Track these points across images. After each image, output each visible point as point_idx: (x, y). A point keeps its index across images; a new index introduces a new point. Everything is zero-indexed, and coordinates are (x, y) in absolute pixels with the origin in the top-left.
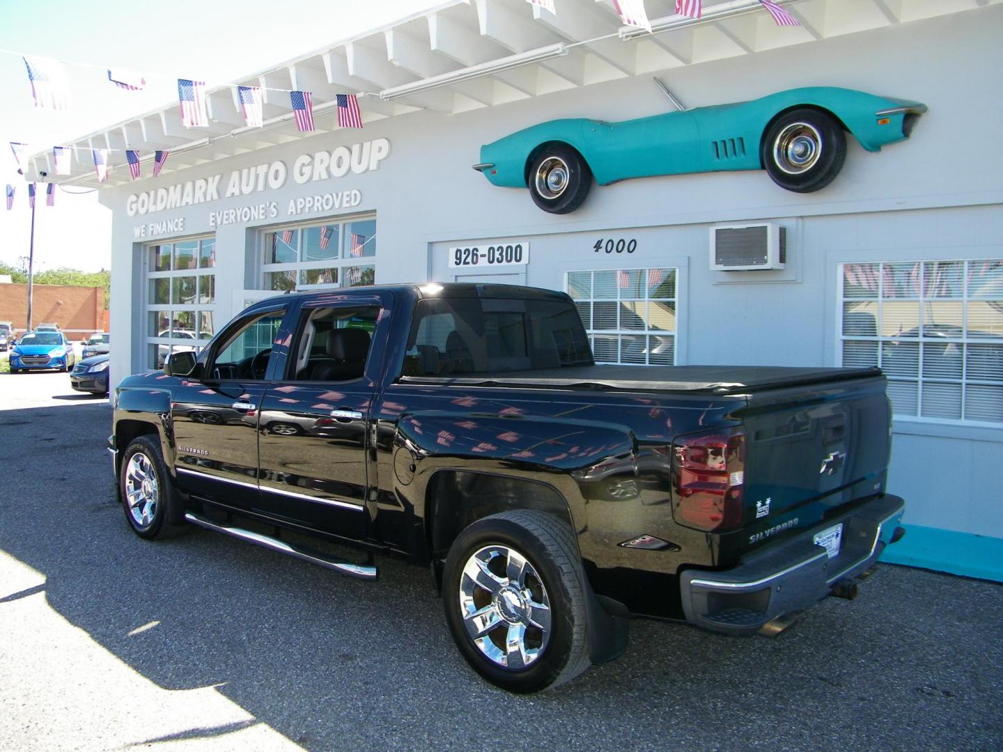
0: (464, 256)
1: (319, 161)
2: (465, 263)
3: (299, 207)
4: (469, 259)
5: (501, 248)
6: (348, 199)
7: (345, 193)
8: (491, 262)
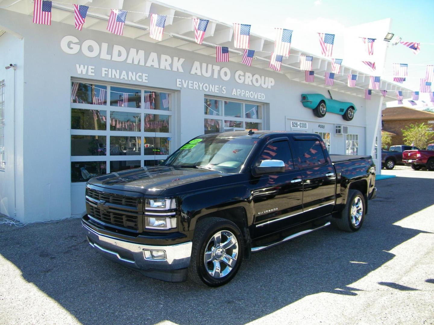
0: (294, 125)
1: (248, 77)
2: (295, 127)
3: (238, 93)
4: (296, 126)
5: (302, 123)
6: (260, 96)
7: (259, 94)
8: (300, 127)
